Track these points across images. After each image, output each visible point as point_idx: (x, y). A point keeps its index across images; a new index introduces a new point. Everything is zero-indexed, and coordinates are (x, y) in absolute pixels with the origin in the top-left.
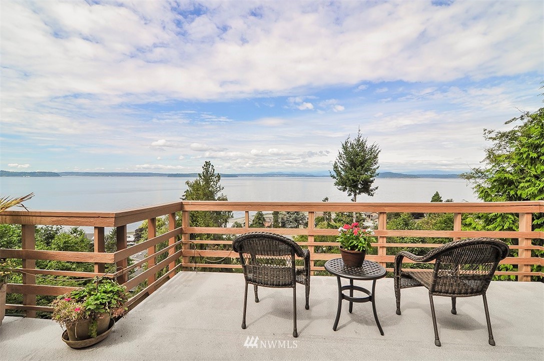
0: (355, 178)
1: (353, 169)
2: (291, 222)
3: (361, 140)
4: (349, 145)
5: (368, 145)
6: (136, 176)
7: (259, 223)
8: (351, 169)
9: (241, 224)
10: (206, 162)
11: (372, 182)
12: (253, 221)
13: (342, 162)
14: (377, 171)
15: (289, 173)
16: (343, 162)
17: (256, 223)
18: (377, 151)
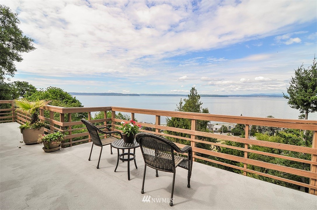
2: (267, 130)
4: (302, 71)
6: (170, 96)
7: (240, 128)
9: (226, 127)
10: (192, 88)
12: (236, 126)
13: (295, 85)
15: (269, 95)
17: (238, 128)
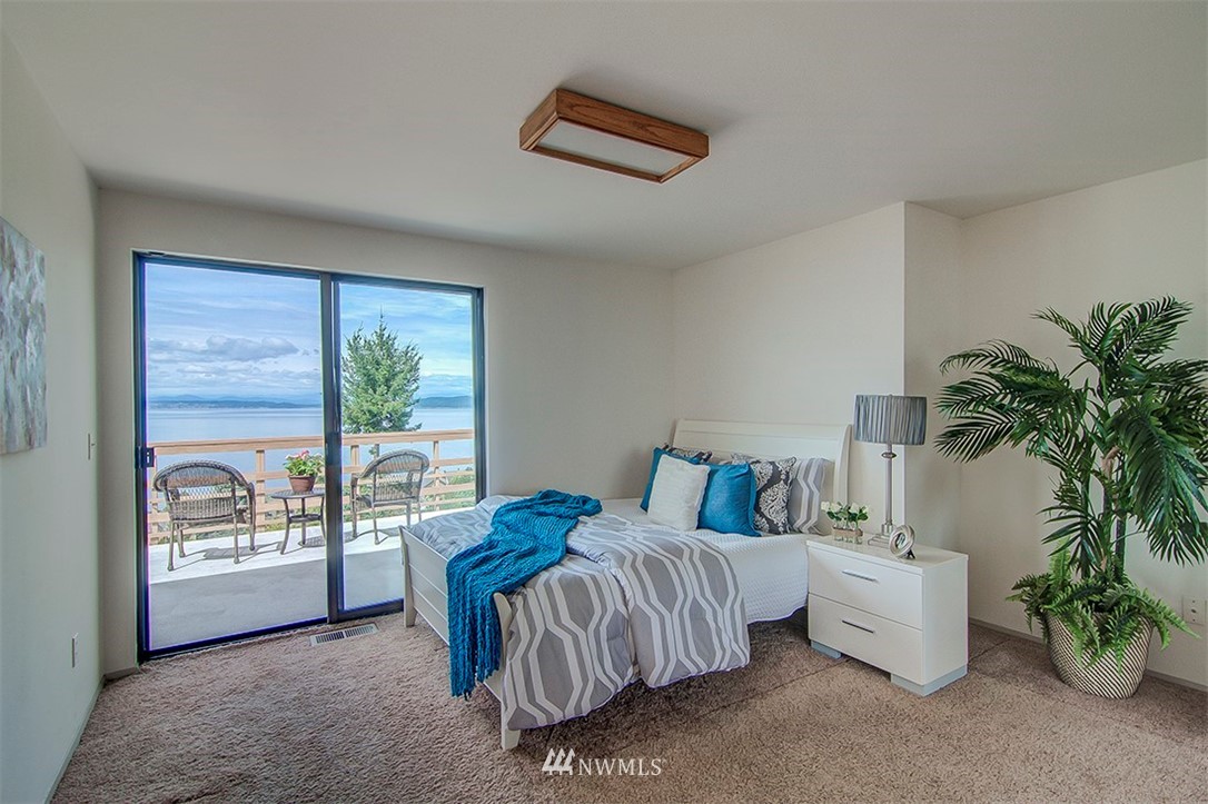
0: (374, 409)
1: (371, 391)
3: (386, 335)
4: (362, 342)
5: (400, 345)
8: (366, 392)
11: (408, 415)
13: (348, 375)
14: (415, 396)
16: (351, 377)
18: (416, 358)
